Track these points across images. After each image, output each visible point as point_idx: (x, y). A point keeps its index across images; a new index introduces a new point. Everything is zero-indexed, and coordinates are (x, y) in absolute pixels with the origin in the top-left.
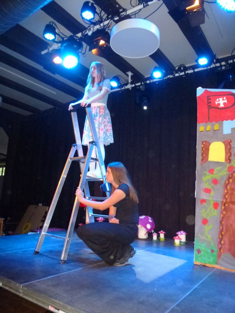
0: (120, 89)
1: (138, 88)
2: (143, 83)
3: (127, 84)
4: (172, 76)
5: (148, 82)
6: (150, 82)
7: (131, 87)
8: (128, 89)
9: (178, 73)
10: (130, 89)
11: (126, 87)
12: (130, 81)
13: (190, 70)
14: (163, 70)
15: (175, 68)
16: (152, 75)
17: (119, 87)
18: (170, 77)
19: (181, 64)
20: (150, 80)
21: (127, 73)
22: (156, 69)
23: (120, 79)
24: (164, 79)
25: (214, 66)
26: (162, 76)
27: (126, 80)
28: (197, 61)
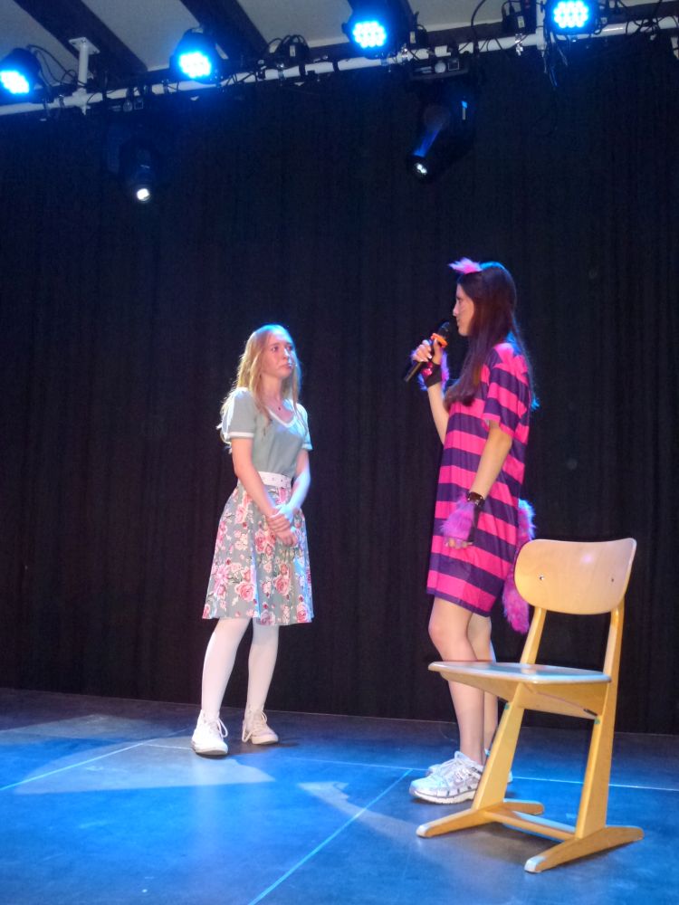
0: (40, 107)
1: (116, 108)
2: (137, 93)
3: (70, 89)
4: (252, 79)
5: (158, 89)
6: (167, 92)
7: (88, 104)
8: (76, 109)
9: (275, 68)
10: (84, 112)
11: (69, 101)
12: (83, 76)
13: (322, 61)
14: (218, 48)
15: (267, 46)
16: (173, 61)
17: (36, 97)
18: (246, 81)
19: (292, 35)
20: (165, 85)
21: (71, 41)
22: (190, 39)
23: (43, 65)
24: (224, 83)
25: (409, 56)
26: (213, 74)
27: (67, 72)
28: (346, 29)
